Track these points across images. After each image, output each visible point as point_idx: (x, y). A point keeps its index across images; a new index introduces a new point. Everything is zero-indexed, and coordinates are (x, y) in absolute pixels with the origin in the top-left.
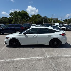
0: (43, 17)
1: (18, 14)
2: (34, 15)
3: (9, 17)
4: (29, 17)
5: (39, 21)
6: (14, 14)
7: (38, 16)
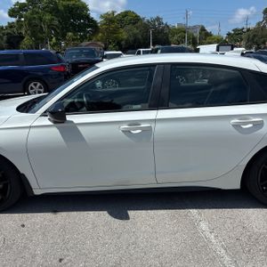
0: (148, 21)
1: (44, 8)
2: (113, 13)
3: (11, 26)
4: (92, 23)
5: (131, 39)
6: (26, 11)
7: (129, 19)
